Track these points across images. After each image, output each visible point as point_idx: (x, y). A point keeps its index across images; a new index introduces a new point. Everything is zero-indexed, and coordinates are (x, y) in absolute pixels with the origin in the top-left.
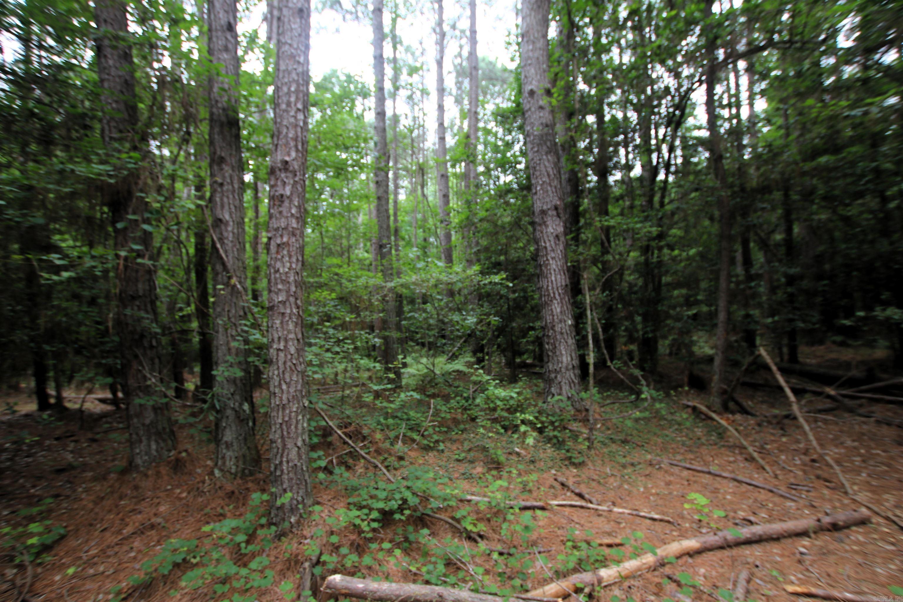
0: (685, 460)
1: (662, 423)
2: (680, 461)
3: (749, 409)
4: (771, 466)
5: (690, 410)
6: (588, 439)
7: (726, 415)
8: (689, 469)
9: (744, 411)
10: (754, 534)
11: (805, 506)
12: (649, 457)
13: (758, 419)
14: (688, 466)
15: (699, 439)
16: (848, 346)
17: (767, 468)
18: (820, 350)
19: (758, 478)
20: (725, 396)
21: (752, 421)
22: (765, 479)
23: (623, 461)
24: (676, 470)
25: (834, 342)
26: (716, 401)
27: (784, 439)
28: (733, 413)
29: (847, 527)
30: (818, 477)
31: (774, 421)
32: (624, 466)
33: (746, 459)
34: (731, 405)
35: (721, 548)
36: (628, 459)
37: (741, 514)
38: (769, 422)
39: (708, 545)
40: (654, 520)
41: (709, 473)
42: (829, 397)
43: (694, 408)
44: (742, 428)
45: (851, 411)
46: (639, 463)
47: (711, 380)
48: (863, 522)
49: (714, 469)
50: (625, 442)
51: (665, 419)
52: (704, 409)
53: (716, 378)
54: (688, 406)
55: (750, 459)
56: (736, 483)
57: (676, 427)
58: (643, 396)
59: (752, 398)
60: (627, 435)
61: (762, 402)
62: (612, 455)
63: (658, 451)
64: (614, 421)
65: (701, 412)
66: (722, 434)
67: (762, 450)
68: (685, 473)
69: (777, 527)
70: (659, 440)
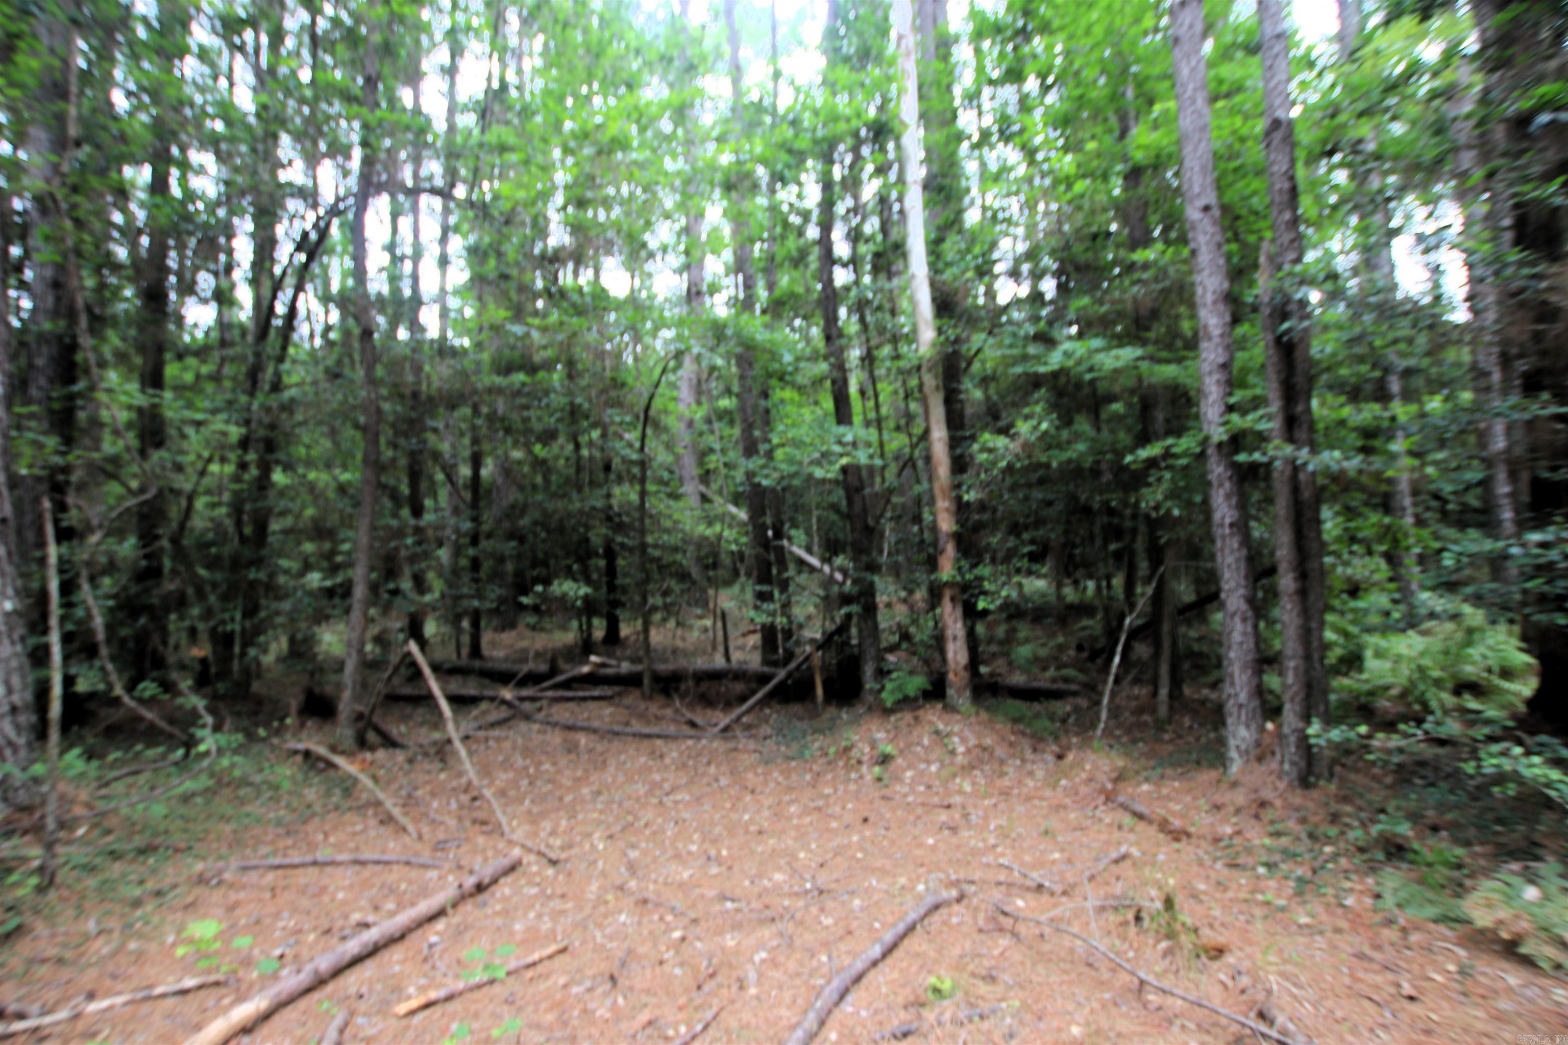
0: (275, 853)
1: (242, 792)
2: (266, 856)
3: (400, 740)
4: (416, 821)
5: (299, 758)
6: (41, 870)
7: (360, 756)
8: (279, 867)
9: (390, 743)
10: (366, 945)
11: (450, 871)
12: (199, 866)
13: (410, 752)
14: (277, 861)
15: (309, 806)
16: (543, 630)
17: (411, 828)
18: (507, 637)
19: (393, 848)
20: (361, 725)
21: (400, 756)
22: (405, 846)
23: (137, 892)
24: (253, 876)
25: (528, 626)
26: (344, 732)
27: (443, 776)
28: (373, 749)
29: (495, 881)
30: (474, 822)
31: (432, 751)
32: (137, 903)
33: (382, 822)
34: (371, 736)
35: (308, 990)
36: (150, 885)
37: (356, 917)
38: (426, 754)
39: (284, 996)
40: (184, 992)
41: (315, 863)
42: (504, 702)
43: (307, 754)
44: (382, 772)
45: (527, 718)
46: (175, 886)
47: (338, 698)
48: (513, 868)
49: (323, 854)
50: (143, 851)
51: (250, 784)
52: (322, 750)
53: (347, 695)
54: (296, 752)
55: (387, 820)
56: (357, 868)
57: (269, 794)
58: (202, 748)
59: (405, 719)
60: (156, 834)
61: (422, 724)
62: (106, 889)
63: (224, 850)
64: (125, 810)
65: (320, 758)
66: (349, 787)
67: (409, 802)
68: (270, 877)
69: (404, 918)
70: (228, 828)
